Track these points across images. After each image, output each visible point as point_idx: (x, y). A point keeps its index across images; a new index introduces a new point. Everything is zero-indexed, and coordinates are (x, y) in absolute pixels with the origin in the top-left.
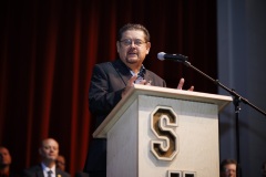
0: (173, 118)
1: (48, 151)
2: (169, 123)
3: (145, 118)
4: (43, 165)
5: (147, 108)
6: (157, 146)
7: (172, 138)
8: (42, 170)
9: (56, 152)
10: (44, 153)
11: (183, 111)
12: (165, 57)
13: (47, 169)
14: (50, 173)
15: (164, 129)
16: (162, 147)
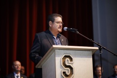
0: (71, 59)
1: (16, 67)
2: (69, 62)
3: (58, 60)
4: (15, 73)
5: (59, 55)
6: (64, 73)
7: (71, 68)
8: (14, 75)
9: (20, 67)
10: (15, 68)
11: (76, 56)
12: (67, 29)
13: (17, 75)
14: (18, 76)
15: (67, 65)
16: (67, 73)
